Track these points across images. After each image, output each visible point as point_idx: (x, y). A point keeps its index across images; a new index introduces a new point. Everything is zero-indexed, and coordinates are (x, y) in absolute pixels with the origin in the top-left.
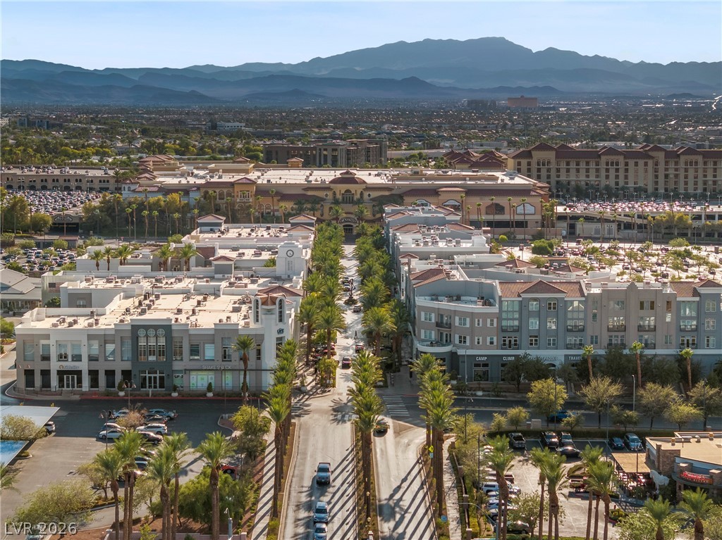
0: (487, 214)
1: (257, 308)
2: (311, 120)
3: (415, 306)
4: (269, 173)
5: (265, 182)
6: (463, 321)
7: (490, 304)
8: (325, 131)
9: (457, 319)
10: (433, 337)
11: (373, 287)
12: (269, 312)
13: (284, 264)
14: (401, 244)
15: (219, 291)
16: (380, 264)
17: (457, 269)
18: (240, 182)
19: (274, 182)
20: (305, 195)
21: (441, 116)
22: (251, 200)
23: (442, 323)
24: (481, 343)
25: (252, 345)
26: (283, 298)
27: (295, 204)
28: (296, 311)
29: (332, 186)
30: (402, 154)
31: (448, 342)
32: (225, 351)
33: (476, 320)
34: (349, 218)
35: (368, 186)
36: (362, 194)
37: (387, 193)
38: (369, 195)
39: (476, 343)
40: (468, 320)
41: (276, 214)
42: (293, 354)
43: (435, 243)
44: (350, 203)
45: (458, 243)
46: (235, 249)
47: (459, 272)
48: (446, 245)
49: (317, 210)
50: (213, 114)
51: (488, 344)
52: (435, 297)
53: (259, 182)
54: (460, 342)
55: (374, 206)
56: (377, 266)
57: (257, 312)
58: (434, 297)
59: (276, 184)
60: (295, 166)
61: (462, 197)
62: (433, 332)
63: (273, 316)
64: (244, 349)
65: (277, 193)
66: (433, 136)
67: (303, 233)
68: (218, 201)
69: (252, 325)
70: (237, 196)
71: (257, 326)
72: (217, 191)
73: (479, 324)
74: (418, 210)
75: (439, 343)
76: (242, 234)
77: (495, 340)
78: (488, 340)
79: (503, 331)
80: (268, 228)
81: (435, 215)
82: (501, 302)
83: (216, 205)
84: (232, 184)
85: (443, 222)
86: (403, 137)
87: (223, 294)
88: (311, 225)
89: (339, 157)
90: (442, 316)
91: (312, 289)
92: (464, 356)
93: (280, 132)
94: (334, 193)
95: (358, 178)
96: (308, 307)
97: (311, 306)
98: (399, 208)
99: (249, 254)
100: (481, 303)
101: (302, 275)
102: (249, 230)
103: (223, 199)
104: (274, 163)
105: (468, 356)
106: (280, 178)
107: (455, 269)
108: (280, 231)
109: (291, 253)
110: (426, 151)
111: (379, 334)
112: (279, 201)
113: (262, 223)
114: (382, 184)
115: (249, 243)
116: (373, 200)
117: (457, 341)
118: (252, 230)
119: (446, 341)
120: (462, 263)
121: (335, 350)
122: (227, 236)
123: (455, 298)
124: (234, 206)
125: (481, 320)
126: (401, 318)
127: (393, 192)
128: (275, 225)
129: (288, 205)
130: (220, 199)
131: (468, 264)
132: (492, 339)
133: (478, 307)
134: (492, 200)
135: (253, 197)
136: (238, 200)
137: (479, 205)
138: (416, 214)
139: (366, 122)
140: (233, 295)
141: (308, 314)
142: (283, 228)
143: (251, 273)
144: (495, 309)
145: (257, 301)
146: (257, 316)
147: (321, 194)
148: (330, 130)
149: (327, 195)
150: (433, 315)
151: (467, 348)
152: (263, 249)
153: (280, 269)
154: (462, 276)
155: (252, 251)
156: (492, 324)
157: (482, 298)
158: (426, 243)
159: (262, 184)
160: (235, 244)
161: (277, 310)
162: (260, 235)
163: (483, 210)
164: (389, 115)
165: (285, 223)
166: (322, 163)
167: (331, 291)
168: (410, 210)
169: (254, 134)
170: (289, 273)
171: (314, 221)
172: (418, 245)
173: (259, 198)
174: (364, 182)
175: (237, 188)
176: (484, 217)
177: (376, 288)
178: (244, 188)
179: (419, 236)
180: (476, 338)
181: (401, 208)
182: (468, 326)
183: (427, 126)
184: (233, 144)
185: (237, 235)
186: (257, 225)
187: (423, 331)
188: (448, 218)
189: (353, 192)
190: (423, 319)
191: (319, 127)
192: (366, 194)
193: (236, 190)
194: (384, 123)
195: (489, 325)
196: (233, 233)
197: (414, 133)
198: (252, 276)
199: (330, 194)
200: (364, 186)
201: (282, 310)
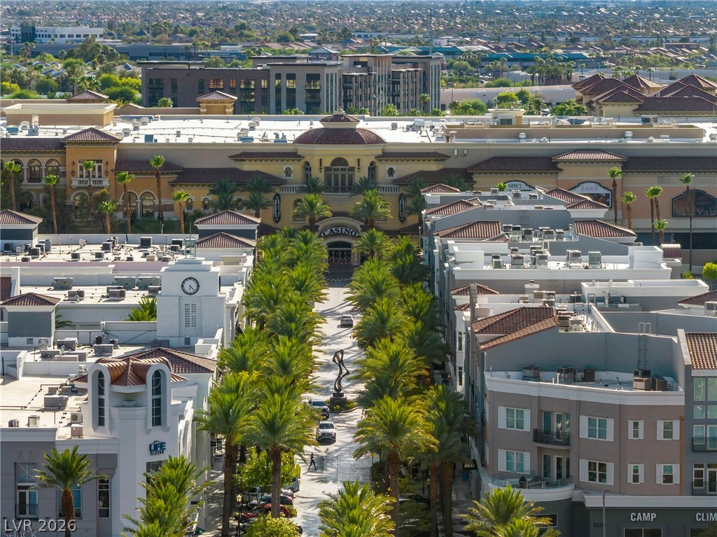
0: (674, 215)
1: (101, 392)
2: (264, 26)
3: (484, 395)
4: (153, 124)
5: (142, 140)
6: (597, 429)
7: (665, 387)
8: (296, 48)
9: (584, 421)
10: (527, 467)
11: (385, 358)
12: (130, 400)
13: (176, 311)
14: (456, 263)
15: (14, 366)
16: (406, 313)
17: (589, 311)
18: (79, 139)
19: (161, 140)
20: (236, 171)
21: (581, 19)
22: (106, 183)
23: (548, 431)
24: (641, 480)
25: (85, 472)
26: (164, 368)
27: (212, 192)
28: (197, 406)
29: (302, 149)
30: (477, 95)
31: (563, 478)
32: (23, 496)
33: (631, 424)
34: (342, 226)
35: (389, 149)
36: (372, 168)
37: (433, 167)
38: (391, 172)
39: (630, 480)
40: (610, 424)
41: (166, 215)
42: (181, 490)
43: (539, 259)
44: (343, 190)
45: (595, 260)
46: (60, 285)
47: (593, 317)
48: (567, 265)
49: (264, 206)
50: (28, 14)
51: (660, 480)
52: (533, 371)
53: (127, 140)
54: (592, 477)
55: (402, 197)
56: (399, 316)
57: (101, 402)
58: (529, 373)
59: (168, 144)
60: (216, 111)
61: (613, 174)
62: (527, 456)
63: (139, 412)
64: (65, 481)
65: (169, 167)
66: (556, 58)
67: (230, 252)
68: (26, 185)
69: (89, 433)
70: (73, 173)
71: (102, 434)
72: (25, 160)
73: (636, 434)
74: (505, 198)
75: (541, 479)
76: (82, 256)
77: (676, 471)
78: (660, 471)
79: (695, 450)
80: (145, 244)
81: (545, 207)
82: (690, 380)
83: (20, 194)
84: (59, 146)
85: (563, 222)
86: (484, 60)
87: (25, 374)
88: (249, 234)
89: (323, 95)
90: (548, 415)
91: (240, 364)
92: (599, 510)
93: (187, 48)
94: (307, 167)
95: (364, 130)
96: (227, 397)
97: (233, 396)
98: (458, 194)
99: (94, 295)
100: (642, 385)
101: (218, 335)
102: (97, 248)
103: (39, 180)
104: (165, 104)
105: (608, 509)
106: (178, 134)
107: (582, 312)
108: (174, 249)
109: (192, 284)
110: (537, 88)
111: (395, 455)
112: (173, 184)
113: (133, 232)
114: (423, 144)
115: (97, 271)
116: (401, 182)
117: (584, 476)
118: (106, 248)
119: (559, 476)
120: (601, 299)
121: (295, 506)
122: (44, 260)
123: (579, 375)
124: (65, 197)
125: (641, 424)
126: (450, 423)
127: (449, 164)
128: (162, 236)
129: (197, 195)
130: (31, 180)
131: (614, 301)
132: (669, 469)
133: (636, 394)
134: (687, 180)
135: (111, 175)
136: (75, 183)
137: (656, 192)
138: (499, 205)
139: (398, 32)
140: (49, 375)
141: (226, 415)
142: (180, 243)
143: (97, 333)
144: (676, 398)
145: (101, 375)
146: (101, 412)
147: (274, 168)
148: (309, 45)
149: (288, 172)
150: (527, 414)
151: (607, 491)
152: (129, 285)
153: (166, 324)
154: (599, 325)
155: (103, 290)
156: (668, 434)
157: (646, 373)
158: (517, 262)
159: (133, 144)
160: (62, 275)
161: (150, 397)
162: (123, 256)
163: (665, 205)
164: (453, 16)
165: (187, 232)
166: (284, 105)
167: (285, 367)
168: (485, 198)
169: (124, 53)
170: (188, 332)
171: (254, 227)
172: (498, 265)
173: (123, 178)
174: (378, 140)
175: (71, 154)
176: (668, 223)
177: (394, 359)
178: (90, 154)
179: (501, 247)
180: (631, 468)
181: (463, 194)
182: (610, 437)
183: (543, 40)
184: (72, 72)
185: (69, 257)
186: (119, 237)
187: (502, 454)
188: (576, 213)
189: (352, 163)
190: (502, 424)
191: (283, 40)
192: (382, 169)
193: (69, 160)
194: (438, 34)
195: (660, 436)
196: (59, 254)
197: (509, 50)
198: (99, 340)
199: (296, 168)
200: (378, 150)
201: (162, 396)
